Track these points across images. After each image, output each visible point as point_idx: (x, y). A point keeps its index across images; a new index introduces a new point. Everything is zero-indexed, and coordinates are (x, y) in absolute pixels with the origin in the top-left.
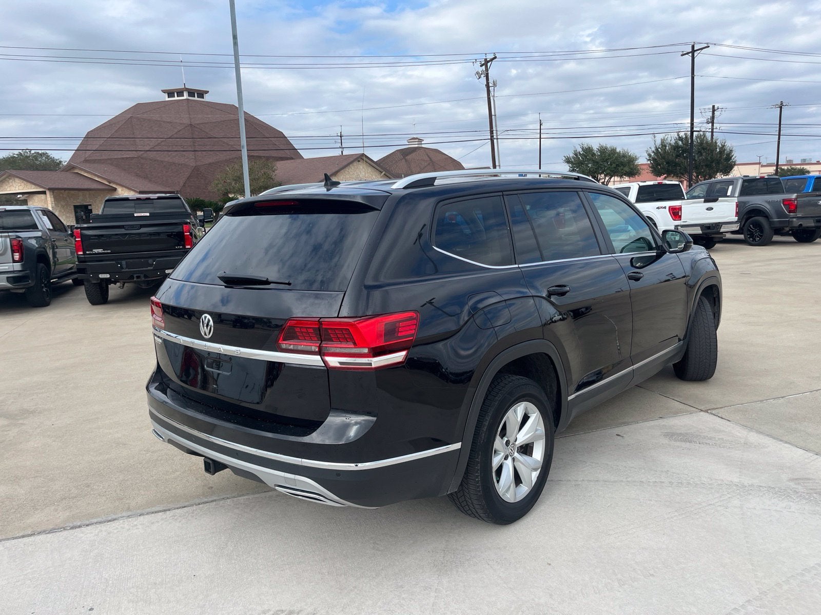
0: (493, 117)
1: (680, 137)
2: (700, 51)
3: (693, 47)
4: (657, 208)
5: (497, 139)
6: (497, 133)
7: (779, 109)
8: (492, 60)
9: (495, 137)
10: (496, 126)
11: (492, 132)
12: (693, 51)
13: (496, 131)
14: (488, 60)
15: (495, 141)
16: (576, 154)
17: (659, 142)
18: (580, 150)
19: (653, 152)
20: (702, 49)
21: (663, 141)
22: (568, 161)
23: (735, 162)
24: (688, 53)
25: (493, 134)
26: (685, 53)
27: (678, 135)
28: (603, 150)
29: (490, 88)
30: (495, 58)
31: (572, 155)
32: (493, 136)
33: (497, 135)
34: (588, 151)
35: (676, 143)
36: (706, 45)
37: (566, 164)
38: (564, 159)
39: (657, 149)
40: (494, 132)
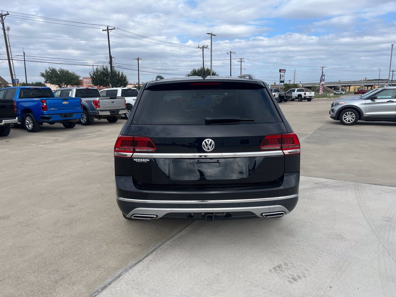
0: (9, 47)
1: (104, 68)
2: (111, 30)
3: (108, 28)
4: (133, 100)
5: (12, 60)
6: (11, 56)
7: (138, 60)
8: (6, 15)
9: (11, 58)
10: (11, 52)
11: (8, 56)
12: (108, 30)
13: (11, 55)
14: (3, 14)
15: (11, 61)
16: (47, 72)
17: (95, 70)
18: (48, 70)
19: (93, 74)
20: (112, 29)
21: (97, 69)
22: (43, 75)
23: (128, 82)
24: (105, 30)
25: (9, 56)
26: (104, 30)
27: (103, 67)
28: (62, 71)
29: (6, 31)
30: (8, 14)
31: (44, 72)
32: (9, 58)
33: (12, 58)
34: (54, 71)
35: (102, 71)
36: (113, 28)
37: (42, 77)
38: (40, 74)
39: (94, 73)
40: (10, 56)
